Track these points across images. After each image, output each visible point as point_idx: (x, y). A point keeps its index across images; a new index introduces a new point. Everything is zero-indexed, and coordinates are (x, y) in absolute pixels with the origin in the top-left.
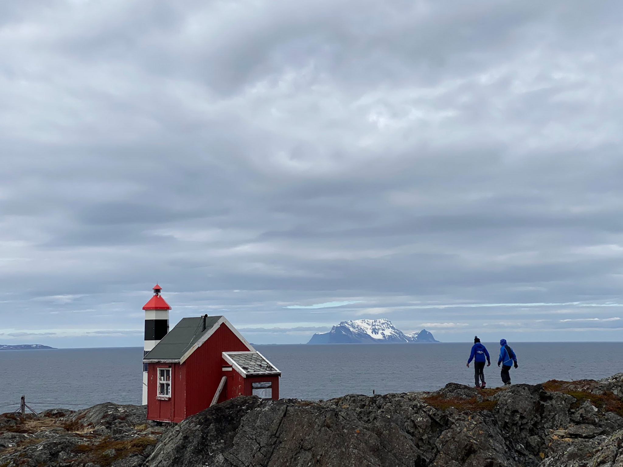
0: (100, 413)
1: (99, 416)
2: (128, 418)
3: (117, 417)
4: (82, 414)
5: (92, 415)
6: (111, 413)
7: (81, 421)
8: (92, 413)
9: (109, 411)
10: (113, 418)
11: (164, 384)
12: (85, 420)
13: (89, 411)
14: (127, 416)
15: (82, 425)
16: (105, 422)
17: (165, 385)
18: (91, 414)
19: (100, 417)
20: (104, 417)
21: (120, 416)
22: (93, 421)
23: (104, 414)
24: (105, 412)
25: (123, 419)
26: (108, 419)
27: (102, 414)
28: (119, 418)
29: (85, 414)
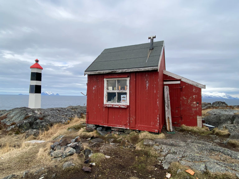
0: (21, 115)
1: (20, 117)
2: (45, 118)
3: (38, 118)
4: (3, 115)
5: (13, 116)
6: (31, 115)
7: (3, 120)
8: (13, 115)
9: (29, 113)
10: (35, 119)
11: (115, 93)
12: (7, 120)
13: (9, 113)
14: (44, 116)
15: (5, 124)
16: (28, 122)
17: (117, 94)
18: (11, 115)
19: (22, 119)
20: (26, 118)
21: (39, 117)
22: (15, 121)
23: (25, 116)
24: (25, 114)
25: (41, 119)
26: (30, 120)
27: (23, 116)
28: (39, 119)
29: (6, 115)
